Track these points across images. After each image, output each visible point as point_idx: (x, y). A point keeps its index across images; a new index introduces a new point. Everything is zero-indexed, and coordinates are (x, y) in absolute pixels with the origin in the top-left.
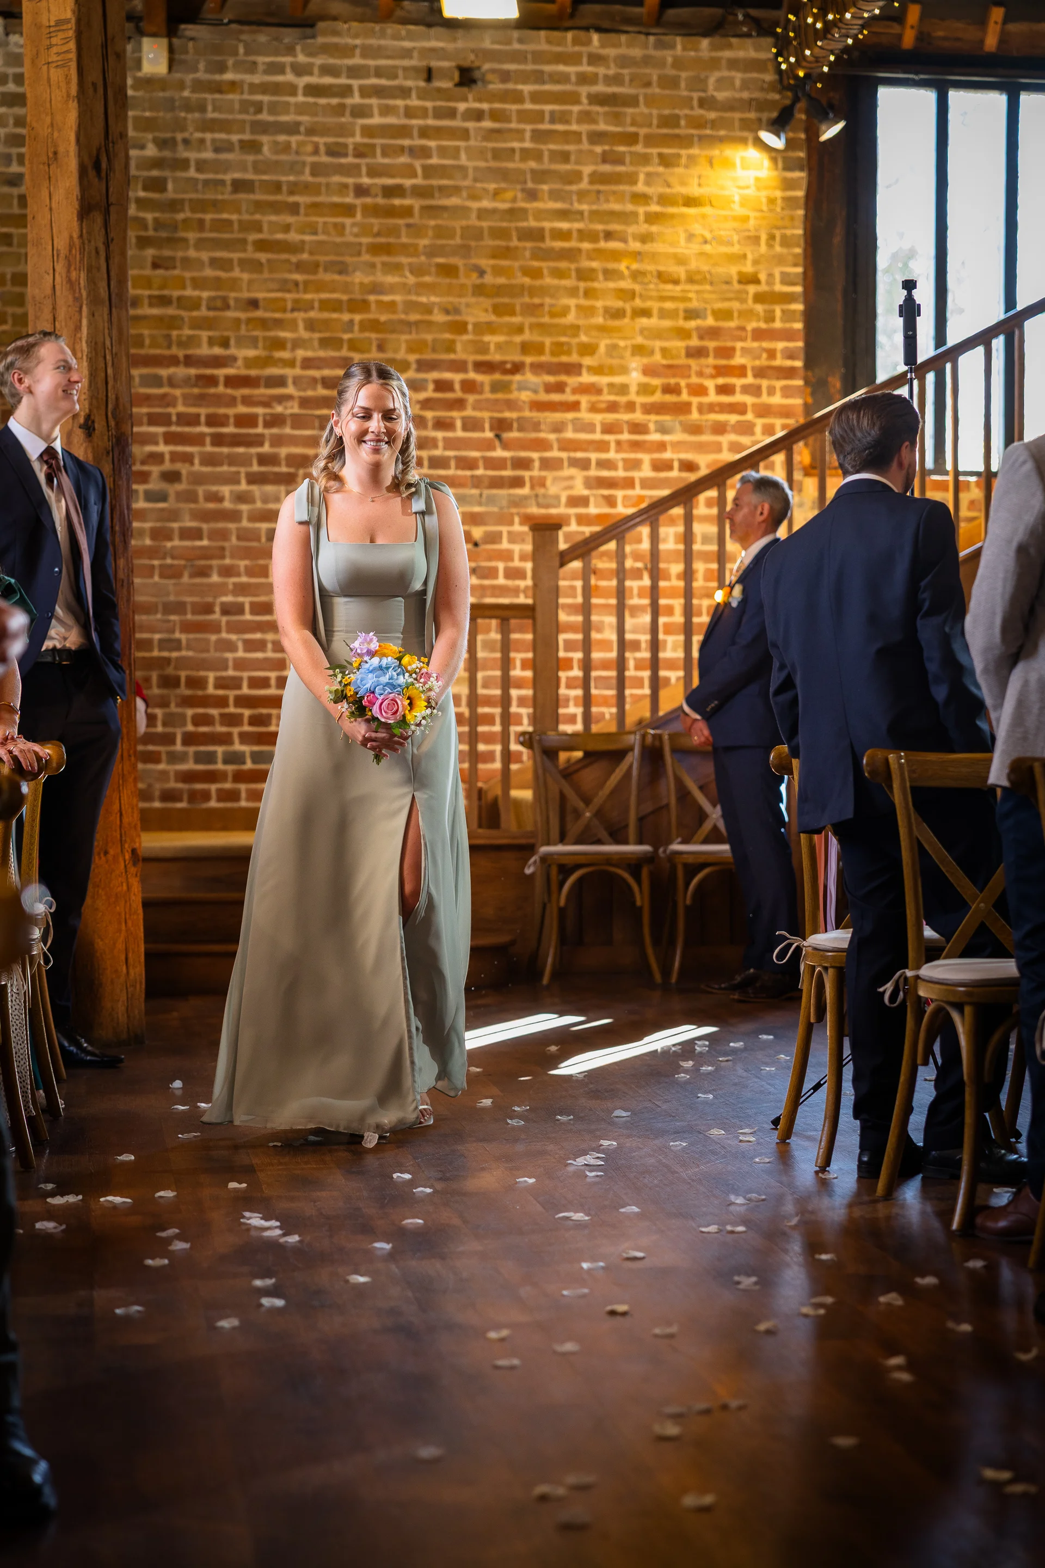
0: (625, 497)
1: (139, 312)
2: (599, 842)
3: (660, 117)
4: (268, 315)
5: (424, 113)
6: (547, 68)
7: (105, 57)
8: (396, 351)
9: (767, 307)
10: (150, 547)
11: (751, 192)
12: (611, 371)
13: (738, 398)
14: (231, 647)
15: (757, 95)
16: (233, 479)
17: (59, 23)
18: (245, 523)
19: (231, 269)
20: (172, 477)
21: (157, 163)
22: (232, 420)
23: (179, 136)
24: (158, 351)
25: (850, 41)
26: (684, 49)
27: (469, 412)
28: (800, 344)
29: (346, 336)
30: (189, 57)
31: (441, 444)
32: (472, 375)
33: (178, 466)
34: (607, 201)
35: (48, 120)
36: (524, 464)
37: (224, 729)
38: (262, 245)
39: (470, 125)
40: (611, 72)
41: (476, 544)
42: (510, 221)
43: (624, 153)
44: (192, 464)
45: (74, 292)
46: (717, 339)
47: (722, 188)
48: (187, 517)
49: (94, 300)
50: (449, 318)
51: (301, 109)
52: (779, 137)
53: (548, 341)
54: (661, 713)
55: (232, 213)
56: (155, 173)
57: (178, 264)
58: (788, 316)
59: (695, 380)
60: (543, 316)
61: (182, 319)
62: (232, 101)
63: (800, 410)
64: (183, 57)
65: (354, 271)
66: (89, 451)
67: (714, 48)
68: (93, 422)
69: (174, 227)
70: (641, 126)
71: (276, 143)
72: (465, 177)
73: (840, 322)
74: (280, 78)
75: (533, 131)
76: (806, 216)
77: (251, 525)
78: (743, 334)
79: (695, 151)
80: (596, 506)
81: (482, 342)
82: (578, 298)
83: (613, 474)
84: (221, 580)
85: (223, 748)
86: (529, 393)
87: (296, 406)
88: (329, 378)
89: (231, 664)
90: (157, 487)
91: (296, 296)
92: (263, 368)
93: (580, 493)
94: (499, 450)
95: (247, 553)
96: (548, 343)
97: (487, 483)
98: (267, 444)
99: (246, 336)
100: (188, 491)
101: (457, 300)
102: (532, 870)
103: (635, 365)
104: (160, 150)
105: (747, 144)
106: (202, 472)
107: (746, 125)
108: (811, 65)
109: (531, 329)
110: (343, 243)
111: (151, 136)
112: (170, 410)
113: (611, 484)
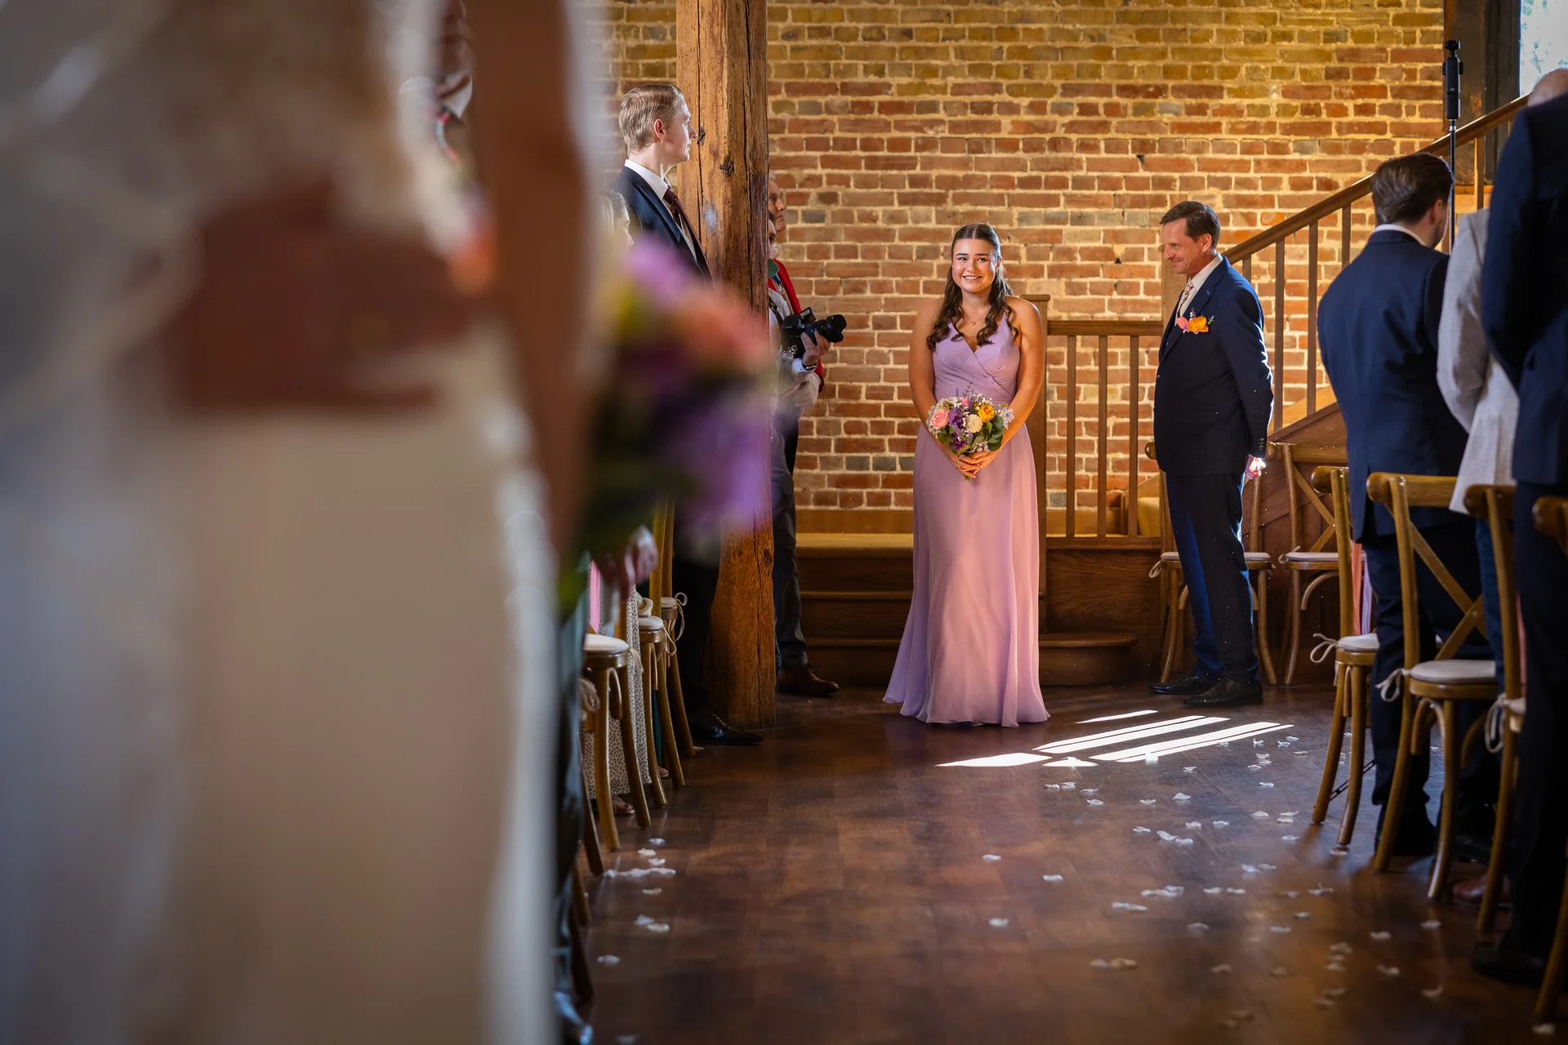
0: (1263, 214)
1: (800, 43)
4: (921, 44)
8: (1043, 77)
9: (1406, 29)
10: (808, 264)
12: (1252, 93)
13: (1378, 117)
14: (883, 359)
16: (886, 201)
18: (897, 242)
20: (828, 198)
22: (886, 144)
24: (817, 80)
27: (1112, 134)
28: (1439, 64)
29: (994, 63)
31: (1085, 165)
32: (1115, 99)
33: (835, 188)
36: (1166, 184)
37: (875, 437)
41: (1118, 261)
44: (848, 186)
45: (716, 45)
46: (1358, 62)
48: (843, 237)
49: (734, 52)
53: (1190, 65)
54: (1285, 426)
58: (1428, 37)
59: (1334, 100)
60: (1186, 41)
61: (840, 49)
63: (1439, 129)
65: (1003, 1)
66: (728, 191)
68: (733, 162)
73: (1482, 41)
77: (903, 243)
78: (1384, 55)
80: (1235, 225)
81: (1126, 66)
82: (1220, 23)
83: (1252, 192)
84: (874, 295)
85: (875, 454)
86: (1170, 115)
87: (947, 130)
88: (979, 103)
89: (882, 375)
90: (814, 208)
91: (948, 25)
92: (915, 95)
93: (1220, 211)
94: (1141, 170)
95: (899, 270)
96: (1190, 67)
97: (1128, 202)
98: (918, 167)
99: (899, 64)
100: (843, 212)
101: (1102, 27)
102: (1156, 574)
103: (1275, 87)
106: (857, 194)
109: (1173, 54)
112: (827, 135)
113: (1250, 202)
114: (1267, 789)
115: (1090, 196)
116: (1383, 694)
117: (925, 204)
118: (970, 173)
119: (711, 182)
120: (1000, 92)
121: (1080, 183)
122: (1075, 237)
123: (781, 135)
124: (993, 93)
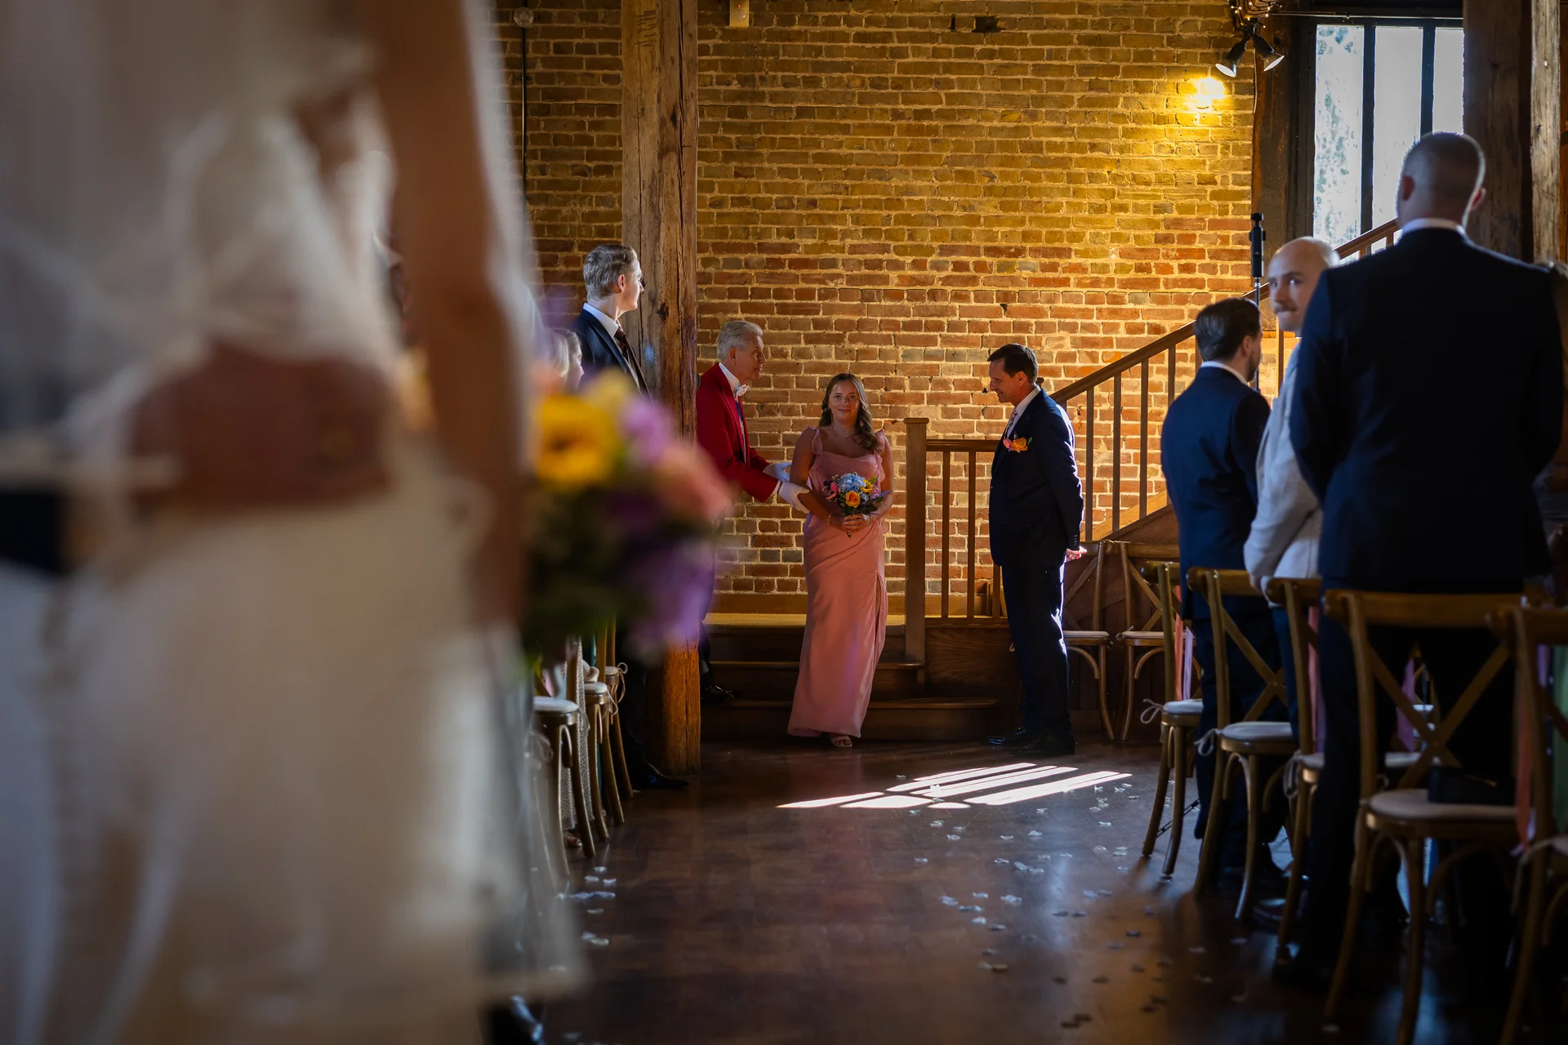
0: (1103, 353)
1: (725, 210)
3: (1136, 53)
4: (822, 212)
5: (948, 53)
6: (1046, 16)
7: (681, 38)
8: (923, 239)
9: (1221, 203)
11: (1210, 111)
12: (1095, 254)
13: (1198, 275)
15: (1215, 34)
16: (795, 340)
17: (647, 13)
18: (803, 374)
19: (795, 177)
21: (739, 96)
22: (794, 293)
23: (757, 75)
24: (739, 241)
27: (980, 287)
28: (1248, 232)
29: (884, 228)
30: (765, 13)
31: (958, 312)
32: (983, 258)
34: (1093, 120)
35: (638, 85)
36: (1024, 328)
37: (785, 534)
38: (819, 158)
39: (985, 62)
40: (1097, 19)
41: (985, 391)
42: (1016, 137)
43: (1108, 81)
45: (655, 212)
46: (1180, 229)
47: (1186, 109)
49: (669, 218)
50: (966, 213)
51: (851, 52)
52: (1232, 70)
53: (1044, 231)
54: (1121, 527)
55: (797, 133)
56: (738, 103)
57: (755, 173)
58: (1238, 209)
59: (1162, 261)
60: (1041, 211)
61: (757, 215)
62: (799, 46)
64: (761, 13)
65: (892, 177)
66: (664, 330)
68: (667, 308)
69: (752, 144)
70: (1121, 61)
71: (832, 78)
72: (980, 103)
74: (837, 28)
75: (1033, 65)
76: (1255, 129)
77: (808, 375)
78: (1203, 224)
79: (1164, 80)
80: (1080, 362)
81: (992, 231)
82: (1069, 197)
83: (1095, 335)
84: (784, 418)
85: (784, 549)
86: (1028, 272)
87: (845, 283)
88: (871, 261)
91: (846, 197)
92: (818, 253)
93: (1068, 351)
94: (1004, 316)
95: (805, 397)
96: (1044, 233)
98: (821, 312)
99: (805, 228)
101: (972, 199)
103: (1113, 249)
104: (742, 86)
105: (1206, 73)
106: (771, 334)
107: (1206, 58)
108: (1255, 13)
109: (1030, 221)
110: (883, 155)
111: (735, 75)
112: (747, 285)
113: (1093, 343)
114: (1105, 828)
115: (961, 338)
117: (826, 344)
118: (864, 317)
119: (649, 325)
120: (888, 252)
121: (953, 327)
122: (950, 370)
123: (708, 286)
124: (883, 253)
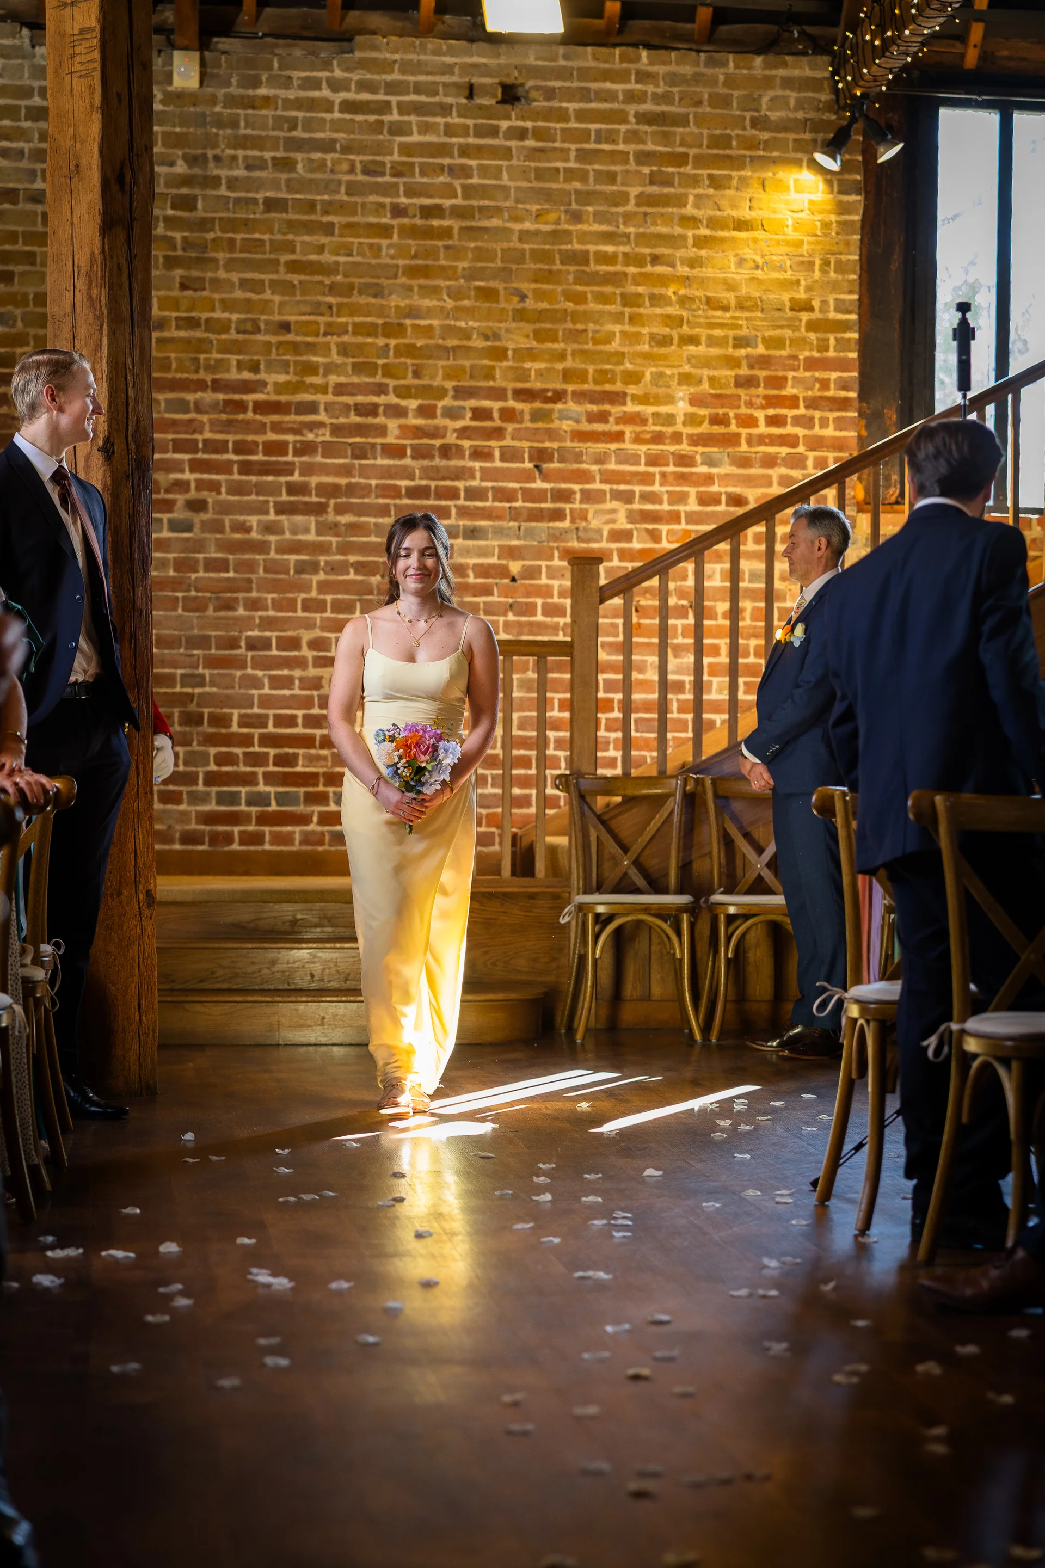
0: (669, 531)
1: (166, 334)
2: (637, 891)
3: (710, 137)
4: (299, 339)
5: (465, 131)
6: (594, 86)
7: (130, 68)
8: (432, 378)
9: (820, 335)
10: (174, 578)
11: (804, 215)
12: (657, 400)
13: (789, 429)
14: (257, 683)
15: (811, 115)
16: (261, 509)
17: (83, 31)
18: (273, 555)
19: (264, 291)
20: (197, 506)
21: (187, 181)
22: (260, 447)
24: (185, 375)
25: (909, 59)
26: (736, 67)
27: (508, 442)
28: (856, 374)
29: (380, 362)
30: (222, 71)
31: (478, 475)
32: (511, 403)
33: (204, 494)
34: (655, 224)
35: (71, 131)
36: (565, 496)
37: (248, 769)
38: (294, 267)
39: (513, 144)
40: (660, 90)
41: (513, 580)
42: (553, 244)
43: (673, 173)
44: (219, 493)
46: (767, 369)
47: (775, 212)
48: (213, 548)
50: (489, 343)
51: (337, 126)
52: (835, 160)
53: (591, 369)
54: (703, 757)
55: (264, 233)
56: (184, 191)
57: (207, 285)
58: (842, 345)
59: (744, 410)
60: (587, 343)
61: (211, 342)
62: (266, 117)
63: (854, 443)
64: (215, 71)
65: (390, 294)
66: (108, 475)
67: (767, 66)
68: (113, 444)
69: (204, 247)
70: (690, 147)
71: (311, 161)
72: (507, 198)
73: (896, 351)
74: (316, 94)
75: (577, 150)
76: (862, 240)
77: (279, 557)
78: (796, 363)
79: (747, 173)
80: (638, 542)
81: (522, 368)
82: (623, 324)
83: (657, 507)
84: (247, 613)
85: (248, 789)
86: (570, 422)
87: (328, 433)
88: (363, 404)
89: (256, 701)
90: (181, 517)
91: (329, 319)
92: (293, 394)
93: (623, 527)
94: (539, 481)
95: (275, 586)
96: (591, 371)
97: (525, 515)
98: (297, 473)
99: (276, 360)
100: (214, 521)
101: (497, 325)
102: (567, 919)
103: (681, 394)
104: (190, 167)
105: (801, 166)
106: (229, 501)
107: (800, 146)
108: (868, 84)
109: (574, 353)
110: (379, 265)
111: (180, 153)
112: (196, 436)
113: (655, 517)
115: (483, 509)
116: (930, 1053)
117: (303, 514)
118: (353, 480)
120: (386, 393)
121: (472, 494)
122: (467, 552)
124: (378, 395)
